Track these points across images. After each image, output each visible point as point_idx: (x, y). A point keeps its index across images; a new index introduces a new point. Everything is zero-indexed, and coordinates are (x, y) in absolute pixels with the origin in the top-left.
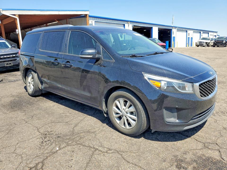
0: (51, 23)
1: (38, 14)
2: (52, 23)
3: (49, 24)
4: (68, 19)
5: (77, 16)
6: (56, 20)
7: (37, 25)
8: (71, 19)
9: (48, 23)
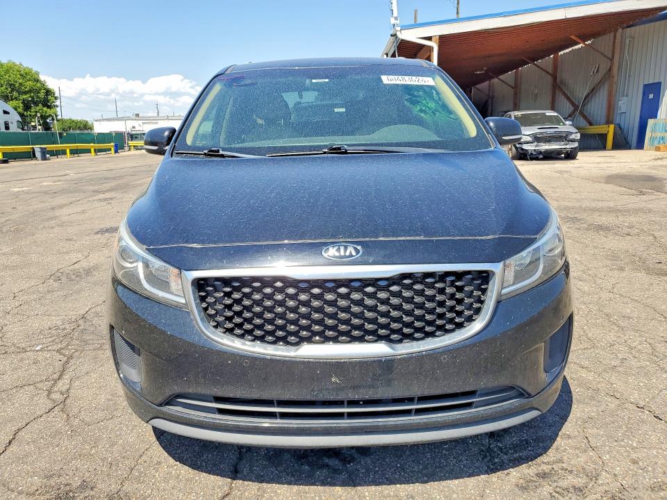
0: (570, 49)
1: (495, 27)
2: (574, 48)
3: (565, 51)
4: (620, 30)
5: (651, 17)
6: (573, 37)
7: (525, 59)
8: (633, 28)
9: (560, 51)
